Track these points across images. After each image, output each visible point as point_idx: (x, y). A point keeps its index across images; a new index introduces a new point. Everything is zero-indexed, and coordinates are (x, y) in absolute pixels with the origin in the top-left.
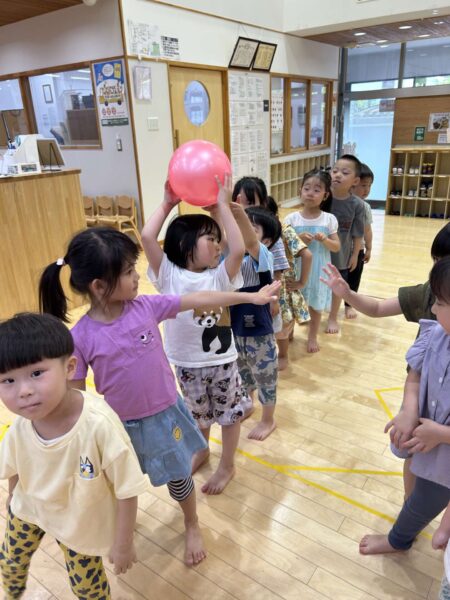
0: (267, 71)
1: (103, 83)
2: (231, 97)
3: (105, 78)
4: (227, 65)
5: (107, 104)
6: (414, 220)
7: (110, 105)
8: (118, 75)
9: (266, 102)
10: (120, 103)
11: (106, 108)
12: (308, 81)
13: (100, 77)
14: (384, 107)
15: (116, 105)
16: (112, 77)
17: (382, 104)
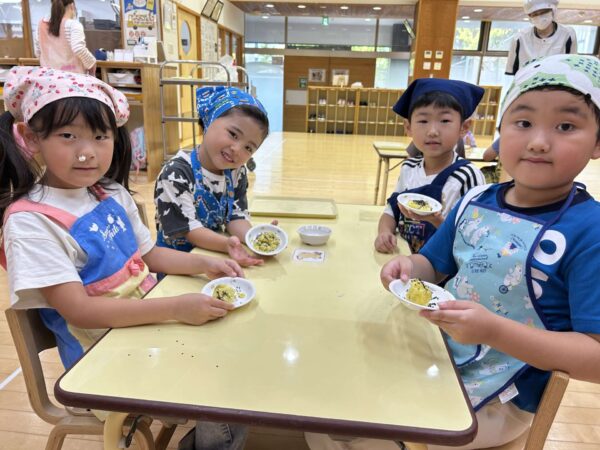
0: (216, 22)
1: (133, 11)
2: (202, 37)
3: (135, 8)
4: (200, 13)
5: (135, 28)
6: (325, 135)
7: (139, 30)
8: (151, 7)
9: (216, 45)
10: (150, 28)
11: (134, 31)
12: (231, 34)
13: (130, 6)
14: (276, 61)
15: (146, 30)
16: (144, 8)
17: (274, 59)
